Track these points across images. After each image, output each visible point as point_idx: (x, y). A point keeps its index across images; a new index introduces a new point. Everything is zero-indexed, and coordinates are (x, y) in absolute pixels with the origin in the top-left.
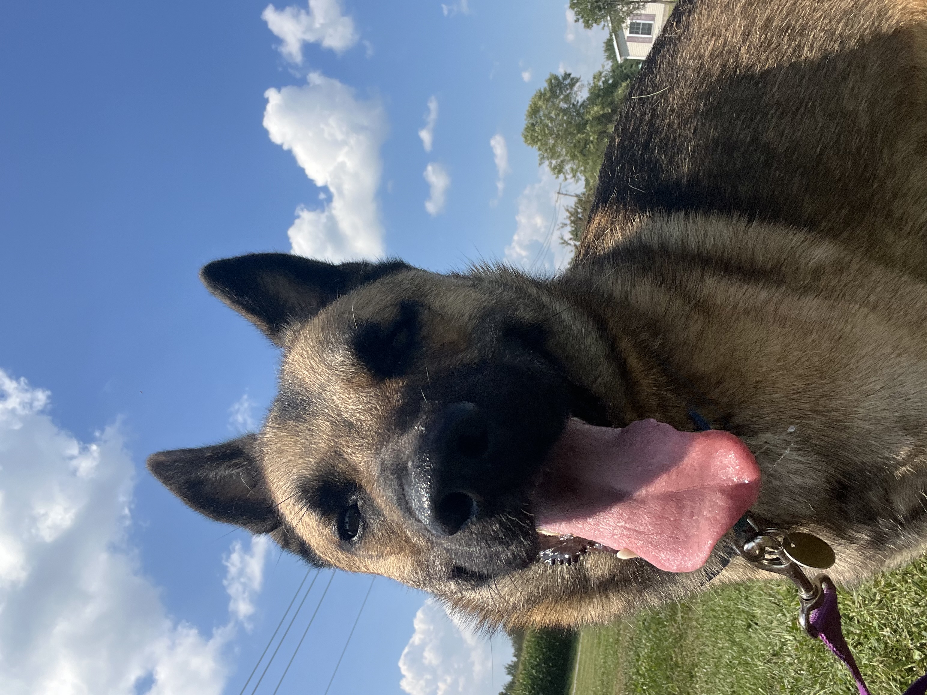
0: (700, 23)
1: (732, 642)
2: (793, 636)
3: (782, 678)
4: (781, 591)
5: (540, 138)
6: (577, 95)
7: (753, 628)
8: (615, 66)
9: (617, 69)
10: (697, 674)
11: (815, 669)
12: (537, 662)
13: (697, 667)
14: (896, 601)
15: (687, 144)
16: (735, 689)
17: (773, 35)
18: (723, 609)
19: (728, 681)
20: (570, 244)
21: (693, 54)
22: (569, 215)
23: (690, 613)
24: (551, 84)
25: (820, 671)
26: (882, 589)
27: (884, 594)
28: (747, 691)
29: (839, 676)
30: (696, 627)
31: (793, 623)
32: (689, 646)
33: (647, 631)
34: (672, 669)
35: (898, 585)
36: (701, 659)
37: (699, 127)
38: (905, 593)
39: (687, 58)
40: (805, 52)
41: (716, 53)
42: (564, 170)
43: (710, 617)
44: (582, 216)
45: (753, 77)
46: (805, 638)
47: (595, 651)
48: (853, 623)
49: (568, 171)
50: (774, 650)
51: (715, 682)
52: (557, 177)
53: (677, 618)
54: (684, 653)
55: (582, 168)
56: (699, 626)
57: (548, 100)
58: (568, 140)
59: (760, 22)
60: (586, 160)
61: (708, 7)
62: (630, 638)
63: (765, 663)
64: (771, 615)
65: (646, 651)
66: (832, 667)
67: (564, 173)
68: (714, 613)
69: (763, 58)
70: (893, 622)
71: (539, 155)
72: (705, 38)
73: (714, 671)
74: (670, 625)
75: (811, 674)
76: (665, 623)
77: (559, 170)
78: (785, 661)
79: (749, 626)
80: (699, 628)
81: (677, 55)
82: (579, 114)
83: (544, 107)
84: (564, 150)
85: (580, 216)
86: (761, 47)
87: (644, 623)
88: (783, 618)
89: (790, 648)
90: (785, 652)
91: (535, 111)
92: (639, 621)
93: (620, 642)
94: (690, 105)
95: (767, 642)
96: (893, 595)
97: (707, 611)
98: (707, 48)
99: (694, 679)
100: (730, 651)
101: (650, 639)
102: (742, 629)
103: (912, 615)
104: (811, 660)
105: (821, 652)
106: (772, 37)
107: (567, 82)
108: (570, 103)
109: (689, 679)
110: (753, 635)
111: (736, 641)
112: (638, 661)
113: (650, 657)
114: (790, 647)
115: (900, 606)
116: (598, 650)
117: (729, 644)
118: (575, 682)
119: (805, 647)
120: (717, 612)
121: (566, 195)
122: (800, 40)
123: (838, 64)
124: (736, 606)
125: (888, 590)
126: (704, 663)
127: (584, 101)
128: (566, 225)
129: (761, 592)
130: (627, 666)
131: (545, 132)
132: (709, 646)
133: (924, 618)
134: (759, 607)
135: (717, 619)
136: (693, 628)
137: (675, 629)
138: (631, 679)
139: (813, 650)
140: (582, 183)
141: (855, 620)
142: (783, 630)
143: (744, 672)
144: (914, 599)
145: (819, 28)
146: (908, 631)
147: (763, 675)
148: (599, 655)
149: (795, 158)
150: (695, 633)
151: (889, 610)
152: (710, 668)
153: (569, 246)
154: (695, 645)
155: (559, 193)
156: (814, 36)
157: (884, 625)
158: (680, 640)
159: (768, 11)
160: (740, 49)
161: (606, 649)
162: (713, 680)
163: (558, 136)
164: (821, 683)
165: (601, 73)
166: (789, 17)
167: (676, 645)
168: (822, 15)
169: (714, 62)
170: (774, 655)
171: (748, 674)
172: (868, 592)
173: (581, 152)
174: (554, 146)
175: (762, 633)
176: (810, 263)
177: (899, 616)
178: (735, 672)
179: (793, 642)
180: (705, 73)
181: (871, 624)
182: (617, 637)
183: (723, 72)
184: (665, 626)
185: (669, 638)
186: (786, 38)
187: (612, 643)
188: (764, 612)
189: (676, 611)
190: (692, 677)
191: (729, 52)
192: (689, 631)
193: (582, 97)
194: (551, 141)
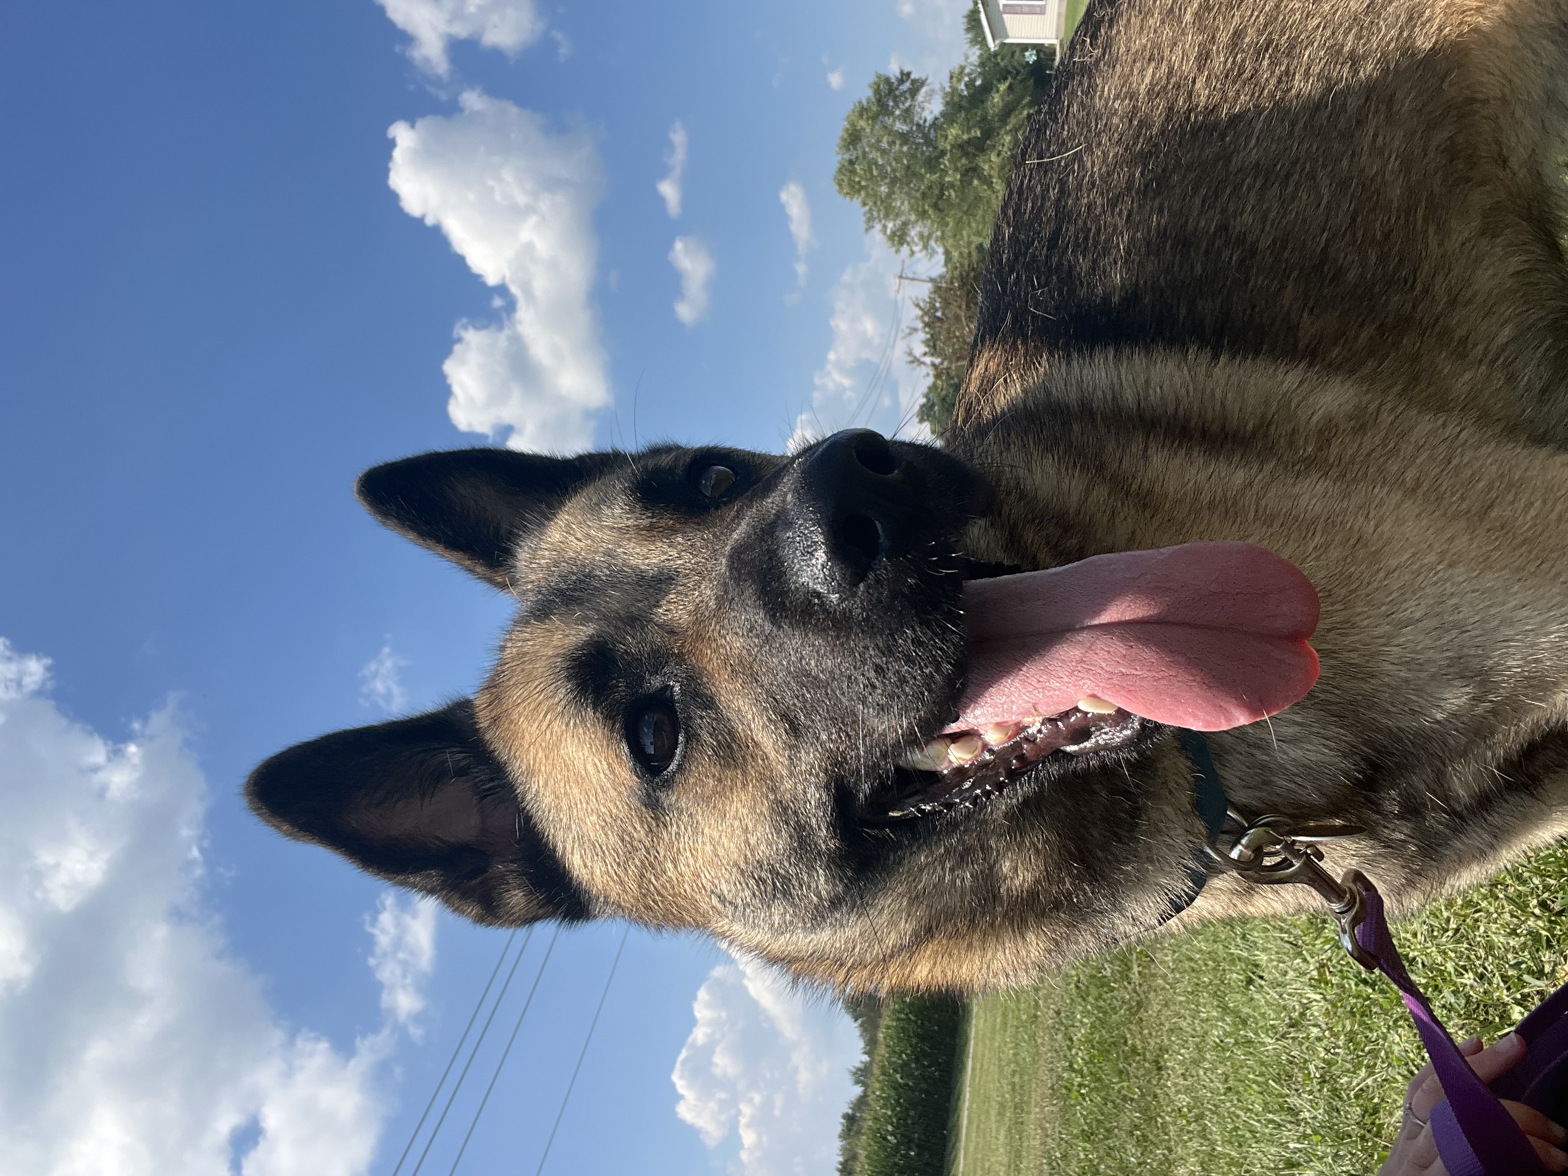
0: (1129, 40)
1: (1223, 1009)
2: (1321, 994)
3: (1306, 1061)
4: (1298, 923)
5: (863, 183)
6: (923, 109)
7: (1256, 984)
8: (985, 56)
9: (988, 59)
10: (1168, 1064)
11: (1358, 1044)
12: (903, 1060)
13: (1167, 1052)
14: (1482, 929)
15: (1118, 239)
16: (1231, 1083)
17: (1245, 58)
18: (1206, 956)
19: (1219, 1072)
20: (924, 364)
21: (1121, 90)
22: (920, 313)
23: (1153, 966)
24: (877, 91)
25: (1366, 1046)
26: (1459, 911)
27: (1462, 918)
28: (1250, 1087)
29: (1396, 1052)
30: (1163, 988)
31: (1320, 974)
32: (1152, 1020)
33: (1084, 999)
34: (1126, 1059)
35: (1484, 904)
36: (1173, 1039)
37: (1135, 210)
38: (1495, 915)
39: (1112, 96)
40: (1296, 83)
41: (1156, 89)
42: (908, 239)
43: (1185, 971)
44: (943, 314)
45: (1217, 124)
46: (1340, 995)
47: (998, 1037)
48: (1414, 968)
49: (916, 239)
50: (1291, 1018)
51: (1198, 1075)
52: (898, 251)
53: (1131, 976)
54: (1146, 1031)
55: (939, 233)
56: (1168, 987)
57: (874, 118)
58: (912, 186)
59: (1224, 38)
60: (943, 219)
61: (1140, 12)
62: (1056, 1012)
63: (1278, 1040)
64: (1284, 962)
65: (1083, 1031)
66: (1385, 1039)
67: (908, 244)
68: (1192, 964)
69: (1231, 94)
70: (1478, 963)
71: (865, 214)
72: (1138, 64)
73: (1196, 1056)
74: (1120, 986)
75: (1350, 1054)
76: (1112, 984)
77: (899, 238)
78: (1309, 1035)
79: (1250, 981)
80: (1168, 990)
81: (1095, 92)
82: (928, 142)
83: (868, 130)
84: (906, 203)
85: (939, 314)
86: (1227, 77)
87: (1077, 987)
88: (1304, 966)
89: (1316, 1014)
90: (1309, 1020)
91: (853, 138)
92: (1069, 984)
93: (1039, 1019)
94: (1119, 174)
95: (1279, 1005)
96: (1477, 921)
97: (1181, 961)
98: (1143, 81)
99: (1163, 1072)
100: (1220, 1024)
101: (1088, 1012)
102: (1239, 987)
103: (1507, 950)
104: (1351, 1030)
105: (1367, 1016)
106: (1244, 60)
107: (907, 85)
108: (912, 122)
109: (1155, 1072)
110: (1257, 996)
111: (1229, 1008)
112: (1070, 1048)
113: (1091, 1041)
114: (1317, 1010)
115: (1488, 936)
116: (1004, 1035)
117: (1218, 1012)
118: (968, 1089)
119: (1340, 1010)
120: (1196, 962)
121: (913, 279)
122: (1288, 64)
123: (1349, 101)
124: (1227, 950)
125: (1468, 911)
126: (1178, 1045)
127: (936, 119)
128: (915, 330)
129: (1267, 926)
130: (1052, 1057)
131: (871, 173)
132: (1185, 1018)
133: (1526, 953)
134: (1265, 950)
135: (1198, 972)
136: (1158, 990)
137: (1128, 993)
138: (1060, 1078)
139: (1353, 1014)
140: (940, 257)
141: (1417, 962)
142: (1305, 985)
143: (1244, 1055)
144: (1509, 925)
145: (1316, 44)
146: (1502, 976)
147: (1275, 1058)
148: (1006, 1043)
149: (1286, 254)
150: (1161, 997)
151: (1470, 945)
152: (1189, 1054)
153: (922, 366)
154: (1163, 1017)
155: (901, 277)
156: (1309, 56)
157: (1464, 967)
158: (1138, 1011)
159: (1237, 19)
160: (1194, 82)
161: (1017, 1032)
162: (1194, 1073)
163: (894, 181)
164: (1368, 1067)
165: (963, 68)
166: (1270, 29)
167: (1132, 1018)
168: (1320, 23)
169: (1155, 103)
170: (1292, 1026)
171: (1251, 1058)
172: (1437, 917)
173: (935, 206)
174: (889, 195)
175: (1270, 991)
176: (1315, 418)
177: (1486, 953)
178: (1230, 1056)
179: (1321, 1004)
180: (1140, 121)
181: (1443, 968)
182: (1033, 1011)
183: (1168, 119)
184: (1112, 990)
185: (1121, 1009)
186: (1266, 63)
187: (1026, 1021)
188: (1273, 957)
189: (1129, 964)
190: (1160, 1069)
191: (1178, 86)
192: (1152, 995)
193: (931, 112)
194: (884, 189)
